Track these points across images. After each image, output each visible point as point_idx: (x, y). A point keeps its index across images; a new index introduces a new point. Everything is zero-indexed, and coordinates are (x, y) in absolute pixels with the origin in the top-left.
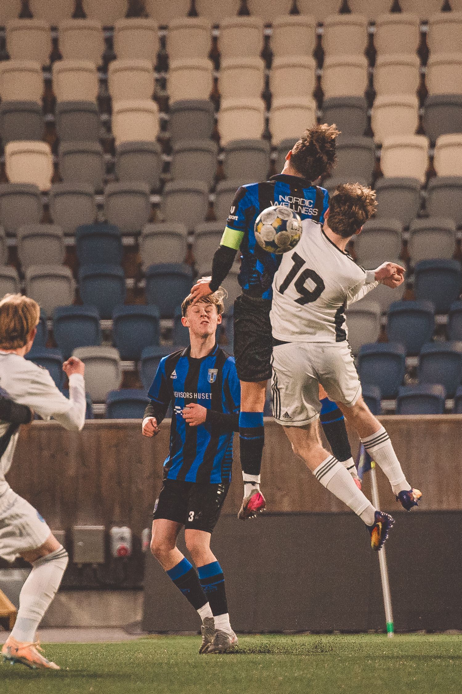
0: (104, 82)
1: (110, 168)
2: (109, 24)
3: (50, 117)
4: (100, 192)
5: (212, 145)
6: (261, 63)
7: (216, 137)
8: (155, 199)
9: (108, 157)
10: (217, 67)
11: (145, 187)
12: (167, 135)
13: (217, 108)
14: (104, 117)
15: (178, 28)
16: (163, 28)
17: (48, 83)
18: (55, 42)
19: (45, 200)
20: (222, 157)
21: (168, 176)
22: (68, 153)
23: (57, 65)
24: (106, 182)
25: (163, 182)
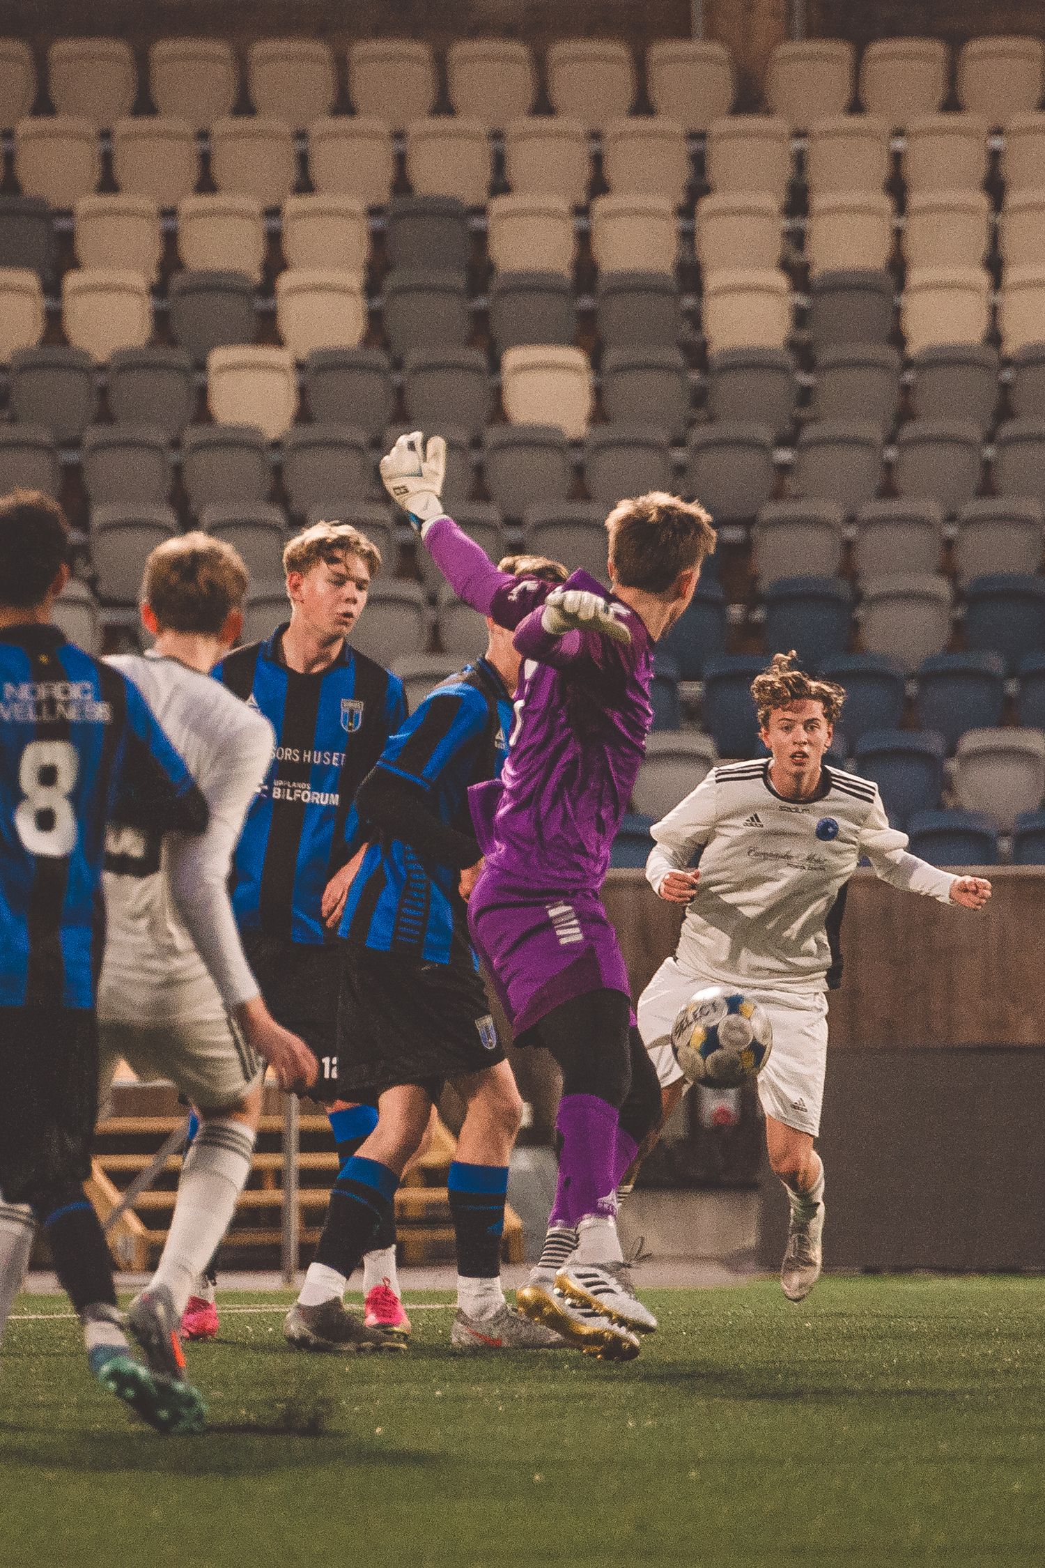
0: (688, 237)
1: (699, 398)
2: (699, 127)
3: (586, 302)
4: (679, 442)
5: (890, 355)
6: (981, 201)
7: (898, 339)
8: (784, 455)
9: (695, 377)
10: (901, 208)
11: (765, 433)
12: (805, 335)
13: (901, 284)
14: (689, 302)
15: (828, 134)
16: (799, 134)
17: (584, 238)
18: (597, 160)
19: (577, 456)
20: (909, 377)
21: (805, 413)
22: (620, 369)
23: (602, 205)
24: (691, 423)
25: (799, 424)
